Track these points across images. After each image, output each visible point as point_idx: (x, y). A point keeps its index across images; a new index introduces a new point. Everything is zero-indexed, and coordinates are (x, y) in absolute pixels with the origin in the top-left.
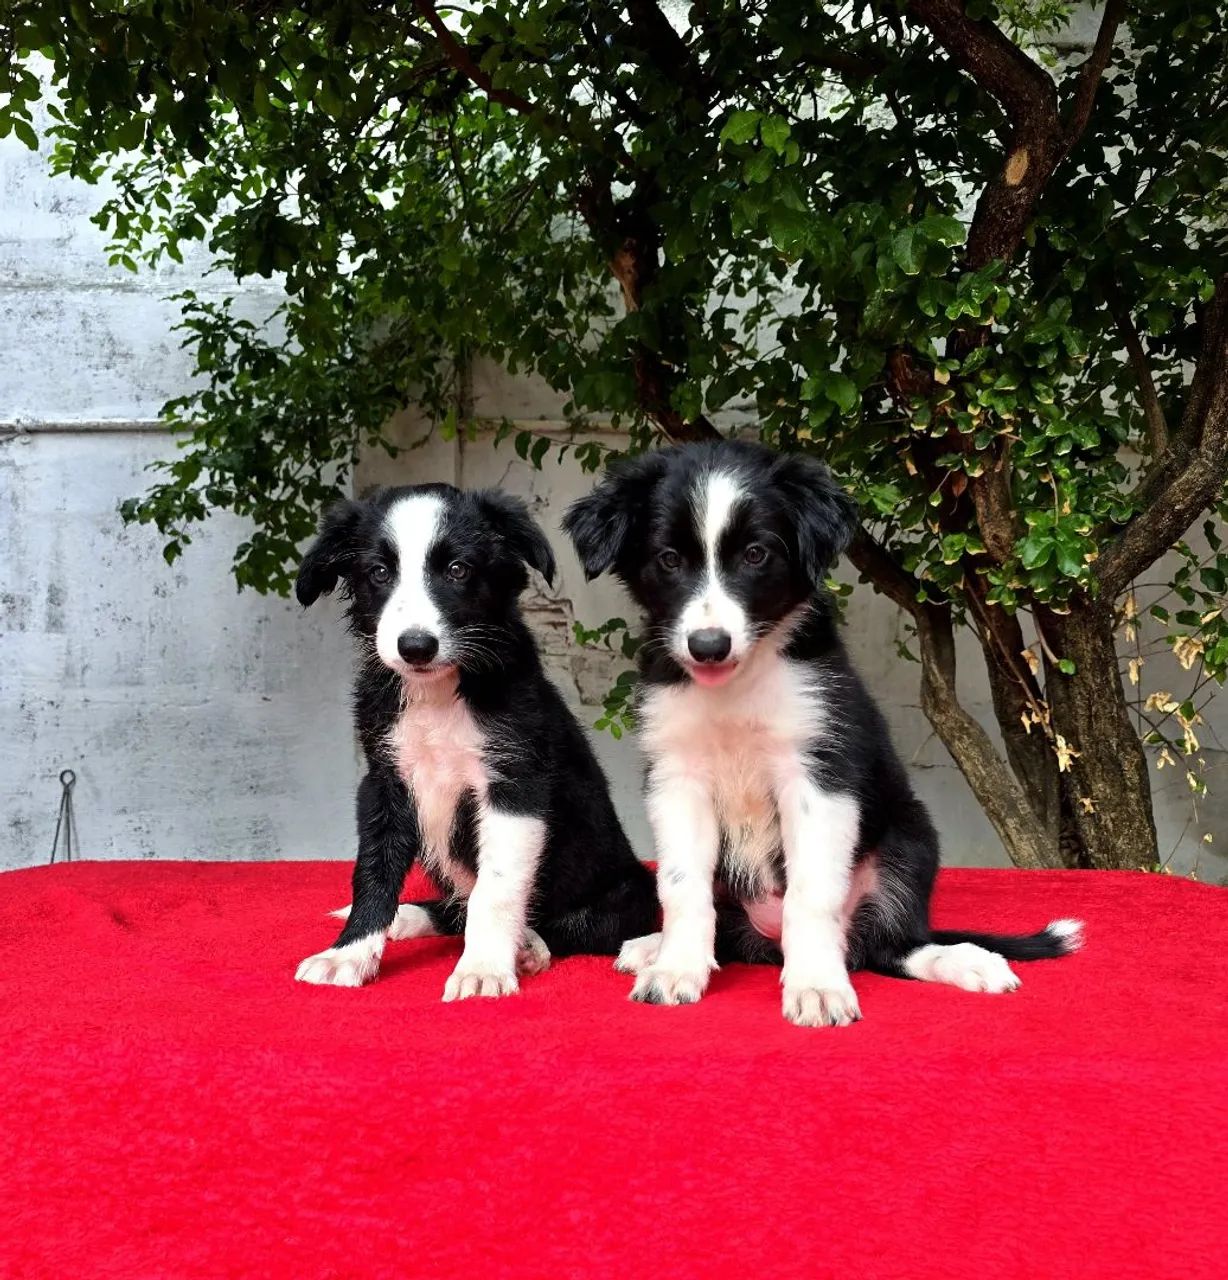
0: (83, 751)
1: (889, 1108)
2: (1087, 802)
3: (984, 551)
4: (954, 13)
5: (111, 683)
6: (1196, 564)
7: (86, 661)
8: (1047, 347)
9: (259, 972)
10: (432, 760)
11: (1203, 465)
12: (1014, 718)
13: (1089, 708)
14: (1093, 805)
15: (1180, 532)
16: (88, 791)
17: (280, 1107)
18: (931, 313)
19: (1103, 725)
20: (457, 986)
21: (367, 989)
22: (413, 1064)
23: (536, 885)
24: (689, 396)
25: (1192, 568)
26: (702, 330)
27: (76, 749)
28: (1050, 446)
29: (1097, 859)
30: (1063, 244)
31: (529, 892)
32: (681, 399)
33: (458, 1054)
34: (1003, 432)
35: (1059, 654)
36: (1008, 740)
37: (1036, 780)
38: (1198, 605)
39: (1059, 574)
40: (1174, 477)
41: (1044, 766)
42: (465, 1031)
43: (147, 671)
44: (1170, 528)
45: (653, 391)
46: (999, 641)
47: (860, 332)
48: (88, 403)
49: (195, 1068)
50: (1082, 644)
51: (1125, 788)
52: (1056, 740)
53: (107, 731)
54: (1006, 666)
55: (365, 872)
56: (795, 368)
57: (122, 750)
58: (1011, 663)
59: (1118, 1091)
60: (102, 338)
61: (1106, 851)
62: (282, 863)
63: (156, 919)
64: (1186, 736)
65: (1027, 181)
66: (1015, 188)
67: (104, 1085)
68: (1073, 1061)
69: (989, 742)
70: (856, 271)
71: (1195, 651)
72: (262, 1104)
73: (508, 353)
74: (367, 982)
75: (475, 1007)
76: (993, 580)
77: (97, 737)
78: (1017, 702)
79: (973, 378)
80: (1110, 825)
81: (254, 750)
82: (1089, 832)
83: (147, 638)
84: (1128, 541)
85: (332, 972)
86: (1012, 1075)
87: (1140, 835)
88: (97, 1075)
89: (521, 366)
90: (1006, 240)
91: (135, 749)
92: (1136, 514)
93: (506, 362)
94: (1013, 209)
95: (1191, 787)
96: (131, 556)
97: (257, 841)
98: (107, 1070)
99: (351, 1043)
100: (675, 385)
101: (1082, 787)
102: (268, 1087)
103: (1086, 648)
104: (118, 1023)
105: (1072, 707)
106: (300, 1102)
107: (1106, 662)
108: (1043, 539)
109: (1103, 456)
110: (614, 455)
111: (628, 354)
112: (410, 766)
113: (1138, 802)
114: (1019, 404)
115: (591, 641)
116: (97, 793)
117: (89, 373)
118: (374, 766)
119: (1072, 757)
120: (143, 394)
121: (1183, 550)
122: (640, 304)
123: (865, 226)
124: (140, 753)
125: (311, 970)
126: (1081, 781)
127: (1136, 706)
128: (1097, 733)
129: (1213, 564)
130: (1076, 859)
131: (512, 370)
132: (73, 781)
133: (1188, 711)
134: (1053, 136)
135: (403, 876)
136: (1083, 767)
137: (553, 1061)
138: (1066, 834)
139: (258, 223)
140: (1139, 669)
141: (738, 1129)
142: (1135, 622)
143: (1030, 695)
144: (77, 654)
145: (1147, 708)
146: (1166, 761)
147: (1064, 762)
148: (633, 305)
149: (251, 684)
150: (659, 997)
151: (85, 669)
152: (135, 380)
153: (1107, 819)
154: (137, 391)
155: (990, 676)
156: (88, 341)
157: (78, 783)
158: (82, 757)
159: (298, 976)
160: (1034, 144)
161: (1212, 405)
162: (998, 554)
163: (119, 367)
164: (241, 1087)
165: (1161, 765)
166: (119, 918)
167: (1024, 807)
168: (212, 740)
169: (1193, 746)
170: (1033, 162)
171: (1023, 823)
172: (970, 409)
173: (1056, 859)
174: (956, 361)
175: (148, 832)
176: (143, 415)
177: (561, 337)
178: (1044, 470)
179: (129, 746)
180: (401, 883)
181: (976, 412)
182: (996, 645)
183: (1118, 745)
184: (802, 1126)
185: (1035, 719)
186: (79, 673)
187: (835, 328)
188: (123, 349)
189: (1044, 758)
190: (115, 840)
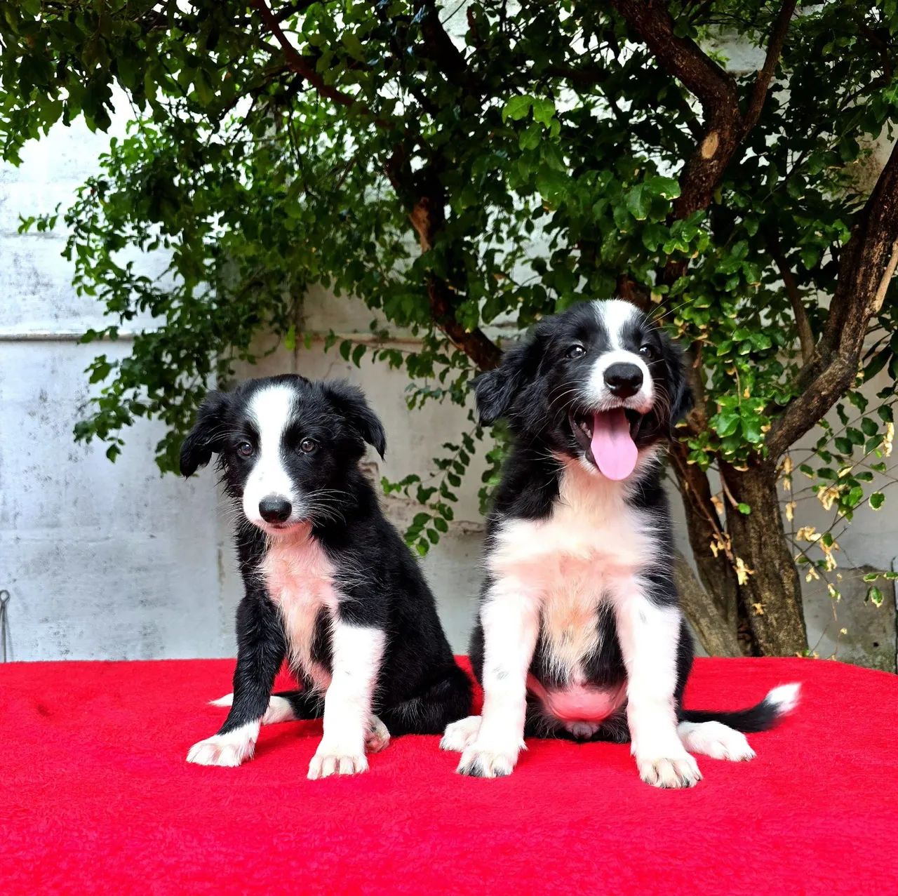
0: (14, 576)
1: (679, 862)
2: (758, 606)
3: (685, 425)
4: (666, 33)
5: (37, 526)
6: (832, 435)
7: (17, 509)
8: (732, 276)
9: (158, 756)
10: (296, 585)
11: (841, 363)
12: (704, 546)
13: (760, 538)
14: (762, 608)
15: (824, 411)
16: (19, 605)
17: (178, 873)
18: (653, 249)
19: (769, 551)
20: (320, 766)
21: (246, 768)
22: (291, 835)
23: (379, 682)
24: (470, 312)
25: (829, 438)
26: (477, 265)
27: (10, 575)
28: (736, 348)
29: (765, 648)
30: (743, 202)
31: (373, 688)
32: (464, 314)
33: (327, 826)
34: (700, 338)
35: (739, 500)
36: (698, 562)
37: (719, 591)
38: (834, 464)
39: (744, 441)
40: (820, 372)
41: (725, 580)
42: (331, 805)
43: (63, 517)
44: (818, 408)
45: (442, 308)
46: (695, 491)
47: (598, 264)
48: (18, 320)
49: (107, 842)
50: (755, 492)
51: (784, 596)
52: (736, 562)
53: (33, 561)
54: (699, 509)
55: (242, 674)
56: (548, 291)
57: (45, 575)
58: (703, 507)
59: (857, 843)
60: (29, 272)
61: (772, 641)
62: (169, 662)
63: (73, 709)
64: (827, 558)
65: (717, 155)
66: (709, 161)
67: (29, 858)
68: (820, 820)
69: (686, 564)
70: (596, 219)
71: (833, 497)
72: (163, 871)
73: (334, 281)
74: (245, 761)
75: (336, 784)
76: (692, 446)
77: (26, 566)
78: (706, 534)
79: (678, 299)
80: (775, 623)
81: (143, 574)
82: (760, 628)
83: (63, 493)
84: (788, 418)
85: (216, 755)
86: (774, 833)
87: (795, 630)
88: (23, 849)
89: (343, 291)
90: (701, 199)
91: (55, 574)
92: (793, 398)
93: (332, 287)
94: (707, 177)
95: (830, 594)
96: (52, 432)
97: (146, 641)
98: (32, 845)
99: (238, 819)
100: (459, 305)
101: (755, 596)
102: (168, 856)
103: (758, 495)
104: (43, 805)
105: (747, 538)
106: (194, 869)
107: (771, 505)
108: (731, 416)
109: (767, 357)
110: (413, 356)
111: (424, 282)
112: (279, 590)
113: (793, 606)
114: (712, 318)
115: (394, 492)
116: (26, 608)
117: (19, 298)
118: (249, 589)
119: (748, 574)
120: (60, 313)
121: (825, 424)
122: (432, 244)
123: (601, 188)
124: (59, 578)
125: (200, 754)
126: (753, 592)
127: (790, 537)
128: (765, 556)
129: (844, 435)
130: (749, 647)
131: (337, 293)
132: (8, 598)
133: (829, 540)
134: (737, 123)
135: (273, 677)
136: (755, 581)
137: (407, 830)
138: (742, 629)
139: (148, 182)
140: (793, 510)
141: (558, 882)
142: (789, 477)
143: (716, 529)
144: (11, 504)
145: (798, 538)
146: (813, 577)
147: (742, 578)
148: (427, 246)
149: (141, 525)
150: (481, 771)
151: (16, 516)
152: (53, 302)
153: (772, 618)
154: (55, 311)
155: (687, 515)
156: (19, 274)
157: (12, 600)
158: (15, 580)
159: (189, 759)
160: (723, 129)
161: (846, 319)
162: (696, 427)
163: (42, 294)
164: (145, 857)
165: (809, 579)
166: (42, 710)
167: (713, 611)
168: (112, 567)
169: (833, 566)
170: (722, 142)
171: (712, 622)
172: (676, 322)
173: (736, 647)
174: (666, 286)
175: (64, 636)
176: (60, 329)
177: (374, 269)
178: (731, 366)
179: (49, 572)
180: (272, 683)
181: (680, 324)
182: (692, 493)
183: (780, 565)
184: (610, 880)
185: (721, 547)
186: (11, 518)
187: (578, 262)
188: (45, 280)
189: (726, 574)
190: (39, 642)
